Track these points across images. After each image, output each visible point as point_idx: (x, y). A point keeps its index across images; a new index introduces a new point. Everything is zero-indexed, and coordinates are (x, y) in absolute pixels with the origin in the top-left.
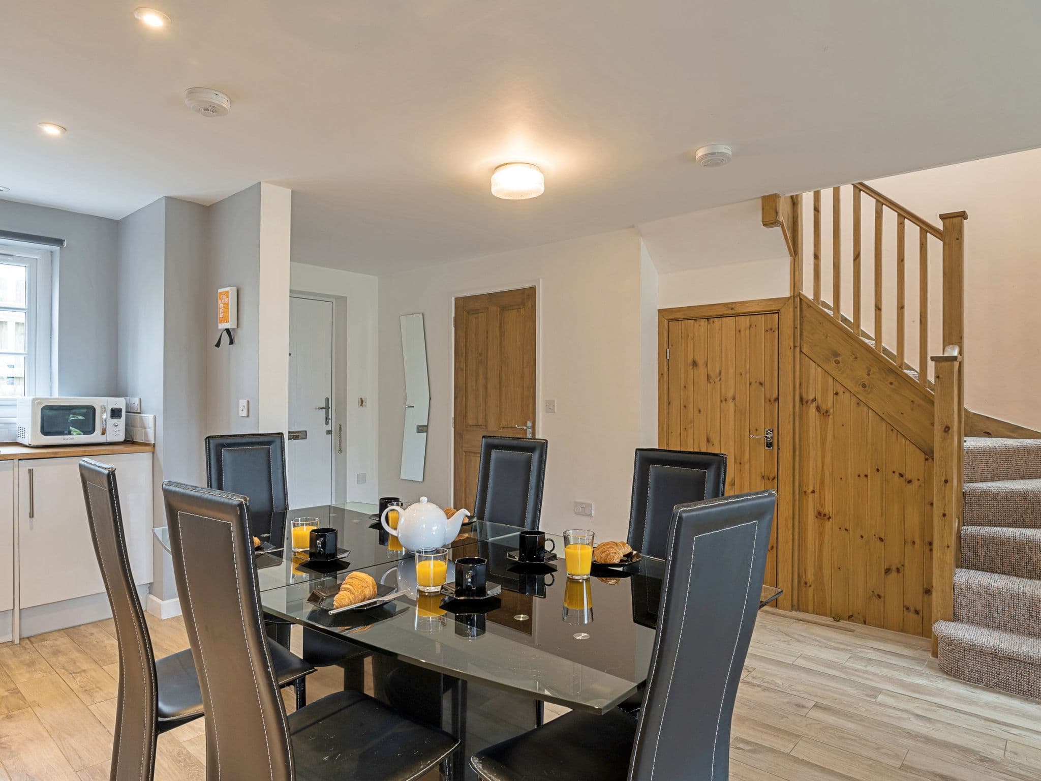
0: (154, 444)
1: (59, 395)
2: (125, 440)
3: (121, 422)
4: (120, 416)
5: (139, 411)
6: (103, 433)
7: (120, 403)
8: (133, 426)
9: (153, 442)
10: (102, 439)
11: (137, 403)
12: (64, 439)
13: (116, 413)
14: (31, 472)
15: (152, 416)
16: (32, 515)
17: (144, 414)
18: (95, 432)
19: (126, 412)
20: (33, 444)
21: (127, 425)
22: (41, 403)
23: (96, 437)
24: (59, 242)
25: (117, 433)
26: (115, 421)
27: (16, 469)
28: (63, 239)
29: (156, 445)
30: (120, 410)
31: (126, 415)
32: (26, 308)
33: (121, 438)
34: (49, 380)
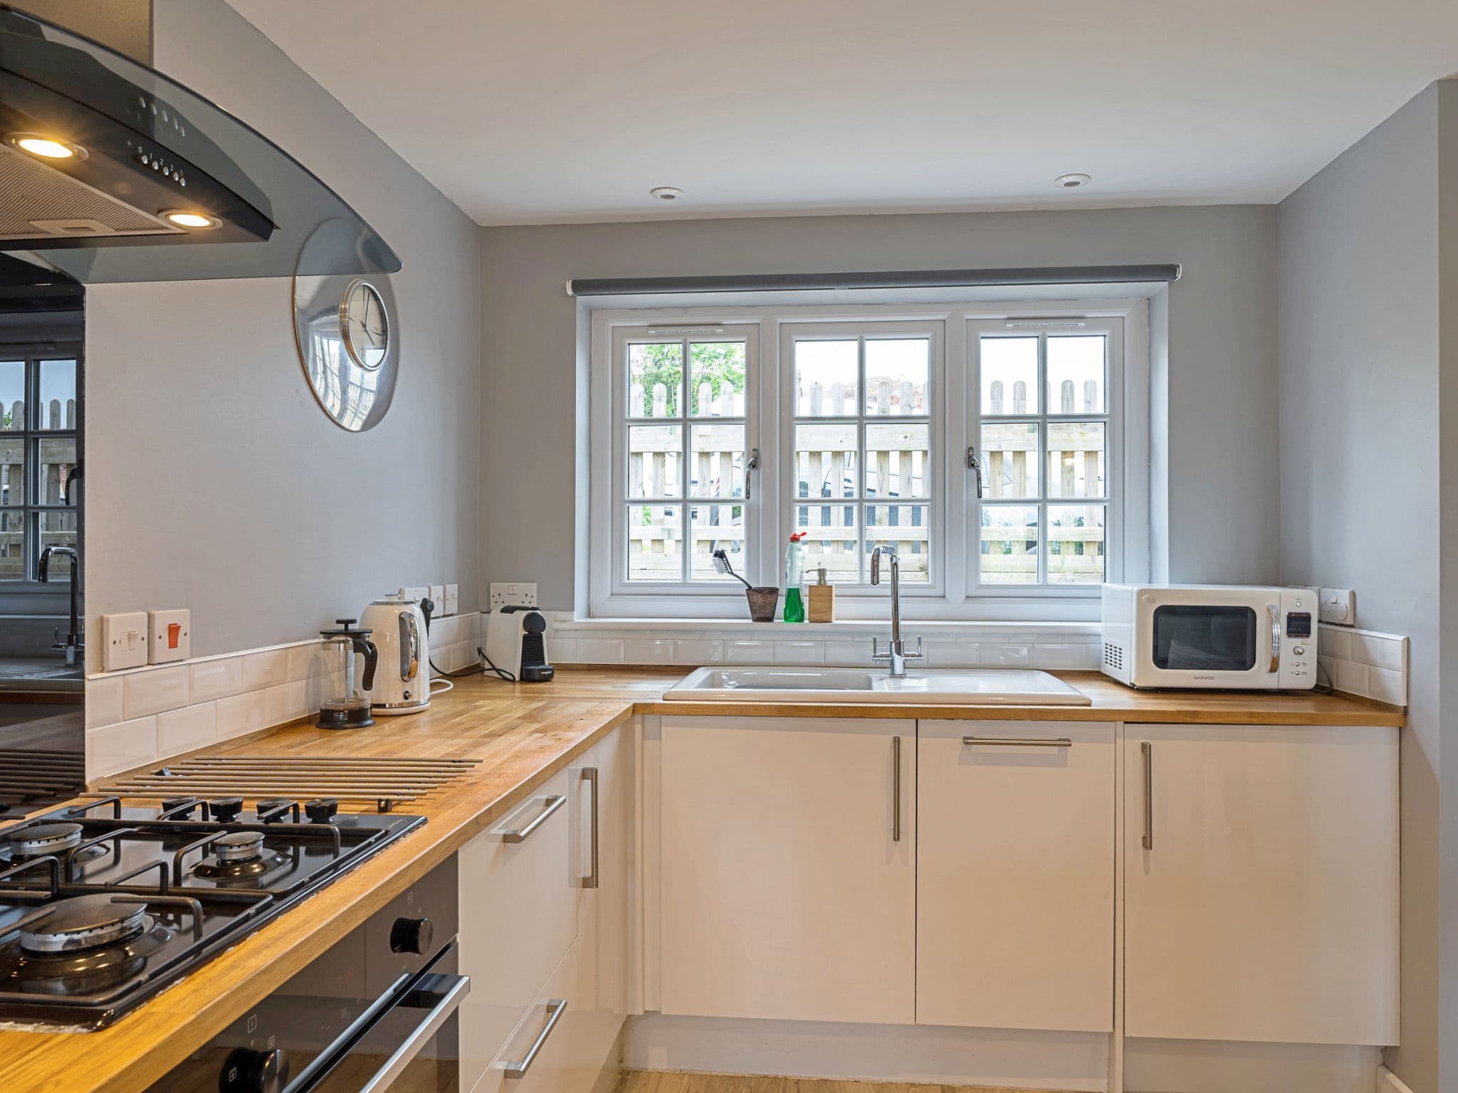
0: (1406, 708)
1: (1171, 581)
2: (1317, 686)
3: (1310, 644)
4: (1305, 632)
5: (1350, 622)
6: (1274, 669)
7: (1303, 600)
8: (1335, 656)
9: (1402, 703)
10: (1270, 682)
11: (1345, 600)
12: (1196, 678)
13: (1298, 625)
14: (1146, 749)
15: (1401, 638)
16: (1147, 843)
17: (1362, 628)
18: (1256, 665)
19: (1320, 621)
20: (1138, 684)
21: (1322, 651)
22: (1154, 601)
23: (1257, 677)
24: (1167, 271)
25: (1301, 669)
26: (1297, 642)
27: (1120, 741)
28: (1176, 264)
29: (1413, 713)
30: (1306, 618)
31: (1319, 628)
32: (1108, 413)
33: (1309, 682)
34: (1147, 548)
